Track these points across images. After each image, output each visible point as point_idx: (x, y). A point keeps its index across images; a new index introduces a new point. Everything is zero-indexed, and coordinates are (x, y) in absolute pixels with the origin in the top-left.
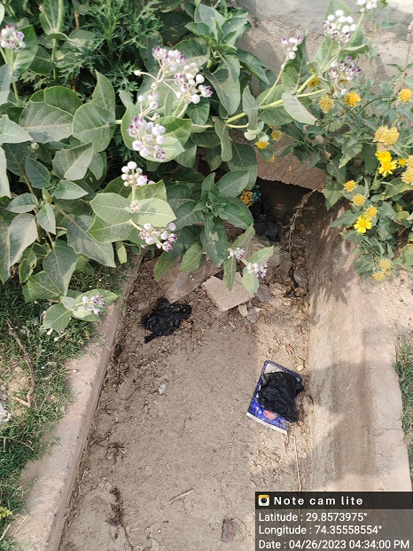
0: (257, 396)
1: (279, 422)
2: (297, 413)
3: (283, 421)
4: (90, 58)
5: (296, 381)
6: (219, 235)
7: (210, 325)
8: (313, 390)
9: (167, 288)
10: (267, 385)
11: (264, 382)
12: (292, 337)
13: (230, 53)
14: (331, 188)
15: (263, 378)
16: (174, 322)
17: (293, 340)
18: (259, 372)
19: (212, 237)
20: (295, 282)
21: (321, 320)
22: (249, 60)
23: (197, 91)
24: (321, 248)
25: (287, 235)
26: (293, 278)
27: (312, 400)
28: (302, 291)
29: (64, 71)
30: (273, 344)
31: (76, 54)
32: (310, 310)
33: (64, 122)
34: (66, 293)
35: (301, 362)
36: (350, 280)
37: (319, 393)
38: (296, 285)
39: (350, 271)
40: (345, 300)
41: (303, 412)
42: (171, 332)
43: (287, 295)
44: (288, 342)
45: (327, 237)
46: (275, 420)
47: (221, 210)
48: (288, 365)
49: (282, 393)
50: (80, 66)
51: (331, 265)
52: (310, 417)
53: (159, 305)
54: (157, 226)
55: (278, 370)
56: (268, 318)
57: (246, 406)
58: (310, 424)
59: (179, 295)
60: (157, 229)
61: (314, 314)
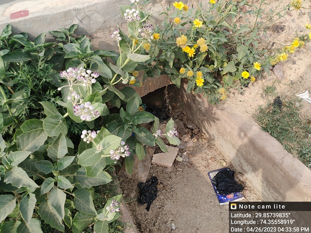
0: (218, 192)
1: (237, 196)
2: (241, 185)
3: (238, 194)
4: (29, 101)
5: (228, 171)
6: (144, 132)
7: (170, 177)
8: (238, 169)
9: (138, 177)
10: (218, 184)
11: (215, 183)
12: (210, 154)
13: (92, 55)
14: (174, 79)
15: (213, 182)
16: (153, 190)
17: (211, 154)
18: (209, 181)
19: (142, 135)
20: (190, 129)
21: (215, 136)
22: (101, 53)
23: (91, 78)
24: (189, 107)
25: (171, 112)
26: (188, 128)
27: (242, 174)
28: (197, 130)
29: (20, 115)
30: (204, 163)
31: (21, 104)
32: (207, 136)
33: (40, 134)
34: (97, 214)
35: (223, 161)
36: (212, 109)
37: (242, 168)
38: (192, 130)
39: (209, 106)
40: (218, 119)
41: (243, 182)
42: (156, 196)
43: (192, 137)
44: (210, 157)
45: (188, 100)
46: (234, 196)
47: (136, 121)
48: (219, 167)
49: (226, 181)
50: (27, 107)
51: (199, 110)
52: (247, 182)
53: (140, 188)
54: (116, 148)
55: (216, 173)
56: (193, 154)
57: (217, 201)
58: (250, 185)
59: (146, 175)
60: (117, 150)
61: (210, 136)
